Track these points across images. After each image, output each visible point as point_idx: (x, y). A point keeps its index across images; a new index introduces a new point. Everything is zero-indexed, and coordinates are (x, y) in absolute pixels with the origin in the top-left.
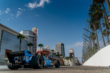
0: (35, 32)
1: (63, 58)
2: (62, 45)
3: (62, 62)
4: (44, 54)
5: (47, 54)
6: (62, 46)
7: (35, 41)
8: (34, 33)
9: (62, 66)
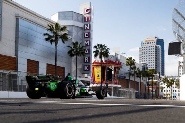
0: (87, 16)
1: (160, 77)
2: (157, 44)
3: (154, 90)
4: (108, 68)
5: (115, 68)
6: (159, 46)
7: (88, 39)
8: (85, 18)
9: (152, 98)
